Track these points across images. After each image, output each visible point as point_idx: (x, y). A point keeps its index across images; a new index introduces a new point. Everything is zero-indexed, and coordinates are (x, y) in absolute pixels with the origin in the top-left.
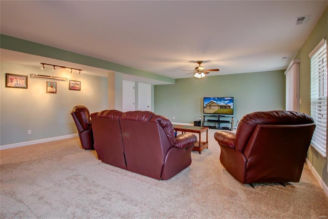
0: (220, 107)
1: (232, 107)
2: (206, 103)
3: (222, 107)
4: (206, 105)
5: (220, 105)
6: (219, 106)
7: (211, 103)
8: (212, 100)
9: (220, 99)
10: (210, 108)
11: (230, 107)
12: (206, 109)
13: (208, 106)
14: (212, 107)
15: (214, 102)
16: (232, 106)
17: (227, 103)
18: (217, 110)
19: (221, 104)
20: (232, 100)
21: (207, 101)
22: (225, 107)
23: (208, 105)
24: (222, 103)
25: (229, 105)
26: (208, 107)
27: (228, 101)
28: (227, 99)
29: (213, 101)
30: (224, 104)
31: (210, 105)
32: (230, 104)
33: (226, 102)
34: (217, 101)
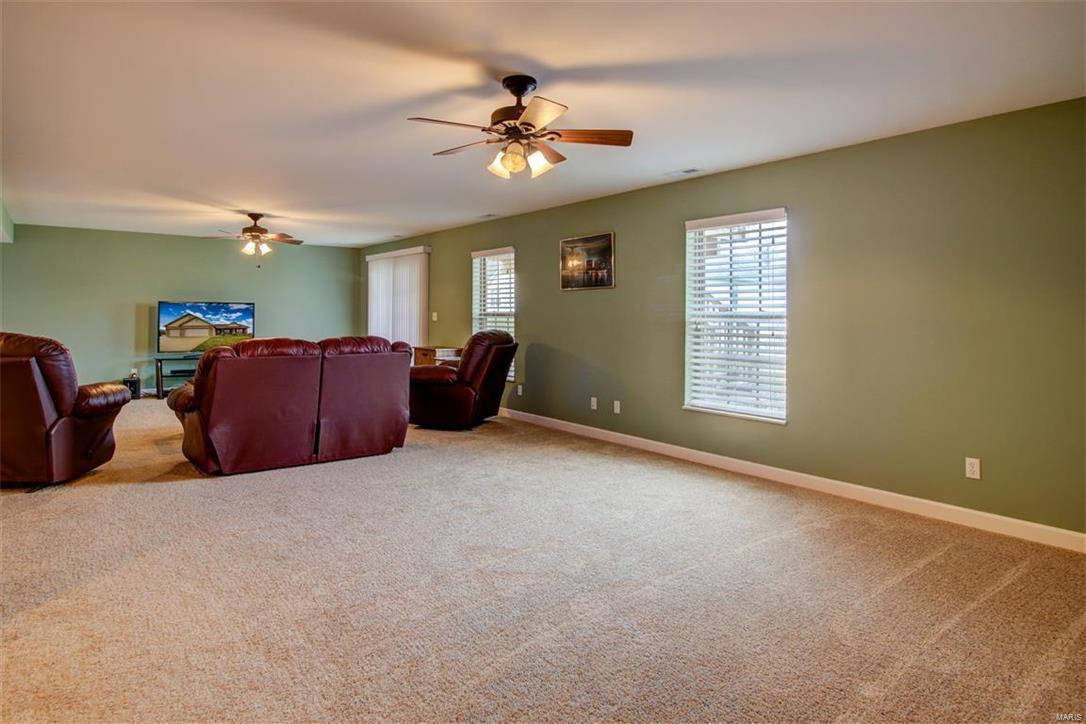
0: (217, 330)
1: (250, 331)
2: (165, 321)
3: (220, 330)
4: (166, 326)
5: (215, 326)
6: (211, 327)
7: (187, 319)
8: (189, 311)
9: (216, 308)
10: (182, 335)
11: (244, 329)
12: (168, 336)
13: (175, 328)
14: (189, 333)
15: (196, 318)
16: (251, 326)
17: (238, 318)
18: (205, 340)
19: (217, 323)
20: (249, 312)
21: (169, 314)
22: (231, 330)
23: (176, 324)
24: (222, 320)
25: (240, 325)
26: (176, 333)
27: (239, 314)
28: (236, 307)
29: (192, 313)
30: (228, 323)
31: (180, 326)
32: (244, 323)
33: (234, 316)
34: (204, 313)
